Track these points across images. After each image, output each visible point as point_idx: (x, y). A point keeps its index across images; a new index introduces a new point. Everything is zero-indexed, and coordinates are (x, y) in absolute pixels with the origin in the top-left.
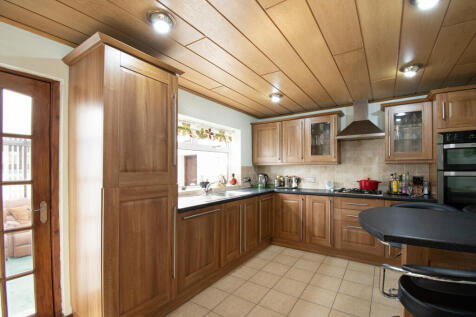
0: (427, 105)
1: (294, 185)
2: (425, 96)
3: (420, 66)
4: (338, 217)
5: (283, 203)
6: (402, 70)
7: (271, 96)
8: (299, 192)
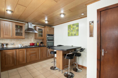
0: (44, 28)
1: (5, 46)
2: (43, 27)
3: (48, 22)
4: (28, 54)
5: (5, 54)
6: (45, 21)
7: (7, 10)
8: (7, 49)
